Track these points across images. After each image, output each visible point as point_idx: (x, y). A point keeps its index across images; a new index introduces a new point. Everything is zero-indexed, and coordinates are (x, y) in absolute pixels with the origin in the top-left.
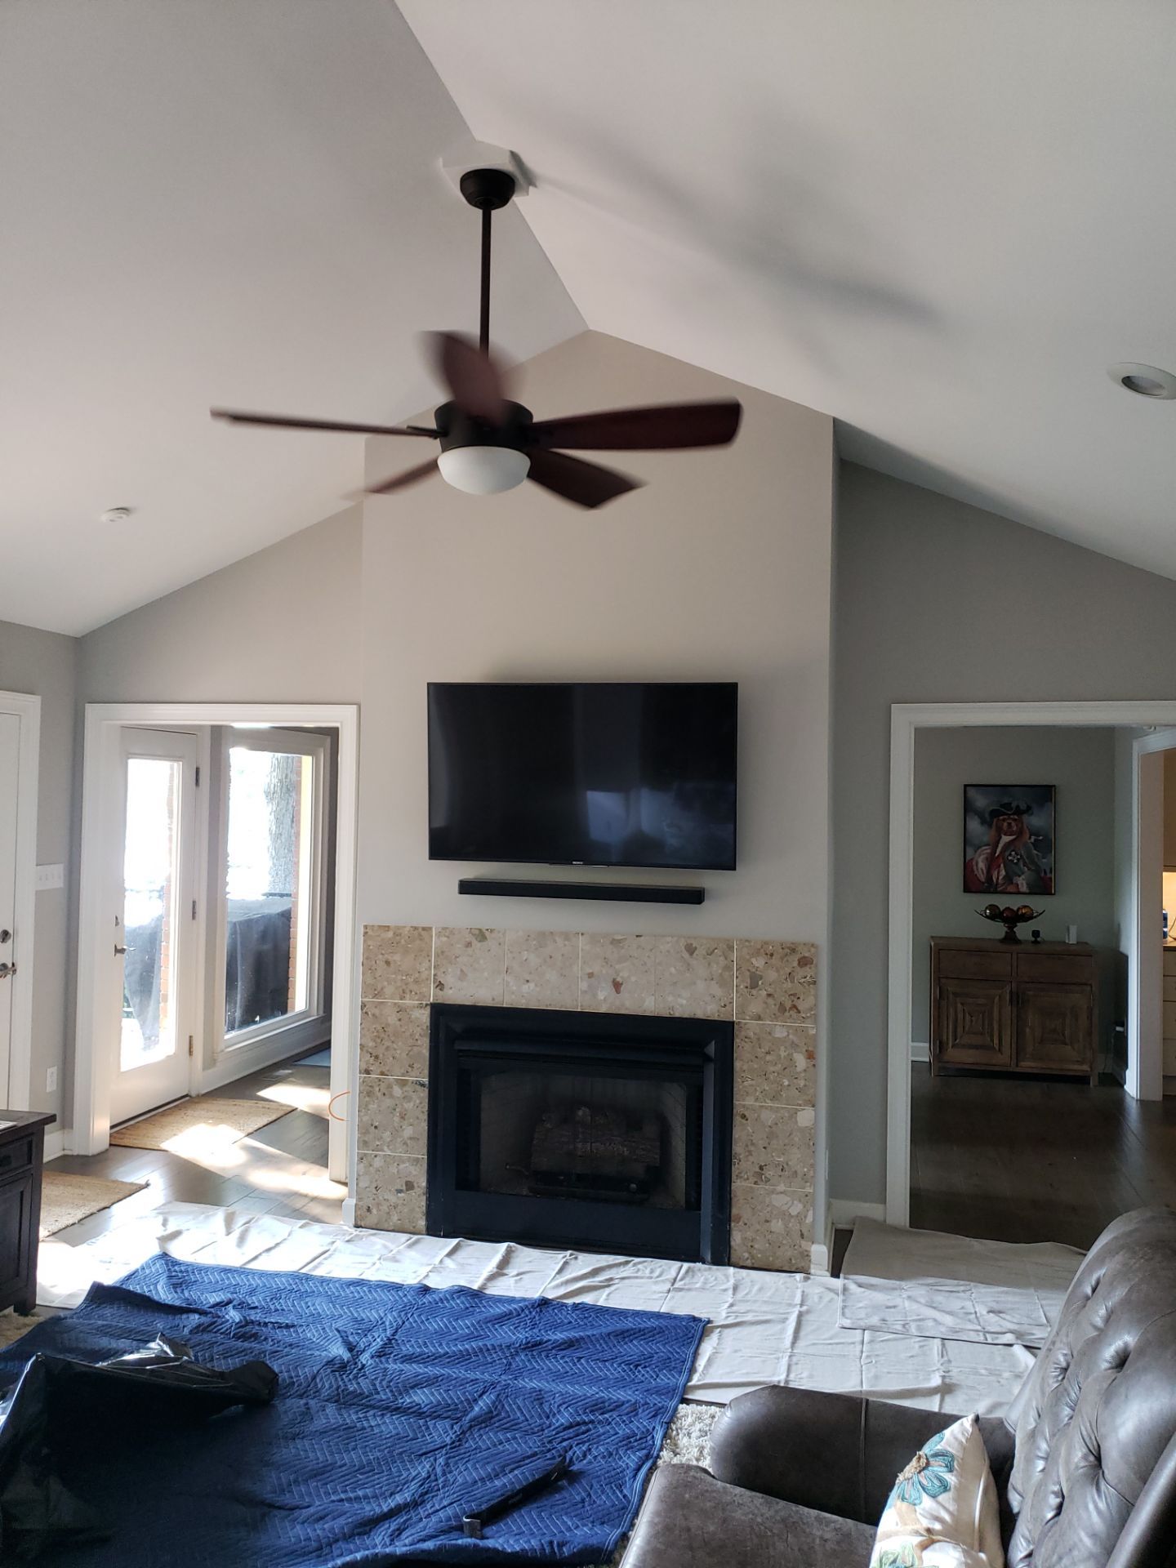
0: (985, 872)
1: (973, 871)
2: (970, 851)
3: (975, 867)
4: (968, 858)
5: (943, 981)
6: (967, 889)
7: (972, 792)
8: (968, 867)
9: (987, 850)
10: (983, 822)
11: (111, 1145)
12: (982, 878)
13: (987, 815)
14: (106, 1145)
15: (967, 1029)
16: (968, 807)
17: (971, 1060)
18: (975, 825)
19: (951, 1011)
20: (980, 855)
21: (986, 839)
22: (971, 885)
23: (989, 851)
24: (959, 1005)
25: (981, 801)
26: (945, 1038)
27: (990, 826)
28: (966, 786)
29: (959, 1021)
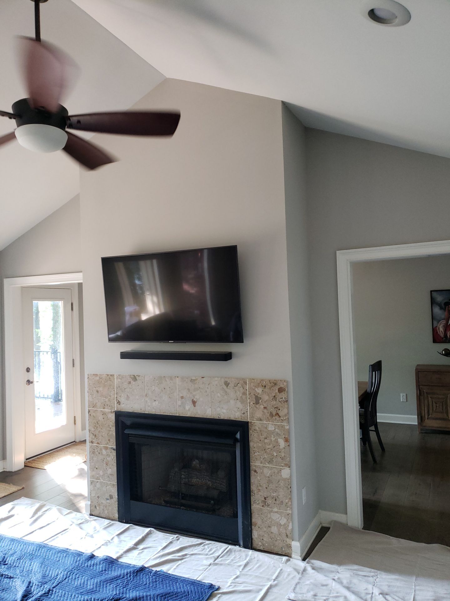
0: (443, 332)
1: (437, 332)
2: (435, 323)
3: (438, 331)
4: (435, 326)
5: (421, 387)
6: (435, 341)
7: (434, 294)
8: (435, 331)
9: (444, 322)
10: (441, 308)
11: (25, 466)
12: (442, 335)
13: (443, 305)
14: (23, 466)
15: (434, 409)
16: (433, 302)
17: (436, 425)
18: (437, 310)
19: (426, 402)
20: (440, 324)
21: (443, 317)
22: (436, 339)
23: (445, 322)
24: (430, 398)
25: (439, 298)
26: (423, 414)
27: (445, 310)
28: (431, 291)
29: (430, 406)
